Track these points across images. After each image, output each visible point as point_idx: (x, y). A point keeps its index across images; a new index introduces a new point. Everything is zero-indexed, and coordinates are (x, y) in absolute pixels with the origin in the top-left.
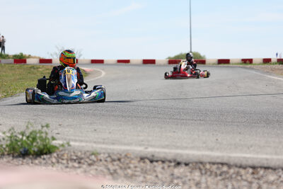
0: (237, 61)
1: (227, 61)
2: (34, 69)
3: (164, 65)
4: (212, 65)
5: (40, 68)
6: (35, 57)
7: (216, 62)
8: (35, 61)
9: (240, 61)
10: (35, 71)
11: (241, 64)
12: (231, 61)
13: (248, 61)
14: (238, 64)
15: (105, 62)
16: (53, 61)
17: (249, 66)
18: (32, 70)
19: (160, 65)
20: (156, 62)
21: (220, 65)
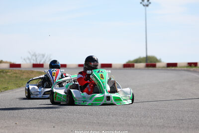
0: (183, 65)
1: (175, 65)
2: (4, 73)
3: (120, 69)
4: (162, 68)
5: (8, 72)
6: (6, 62)
7: (165, 65)
8: (6, 66)
9: (186, 65)
10: (4, 75)
11: (187, 67)
12: (178, 65)
13: (193, 65)
14: (184, 67)
15: (67, 66)
16: (22, 66)
17: (194, 68)
18: (2, 73)
19: (116, 69)
20: (113, 66)
21: (169, 68)
